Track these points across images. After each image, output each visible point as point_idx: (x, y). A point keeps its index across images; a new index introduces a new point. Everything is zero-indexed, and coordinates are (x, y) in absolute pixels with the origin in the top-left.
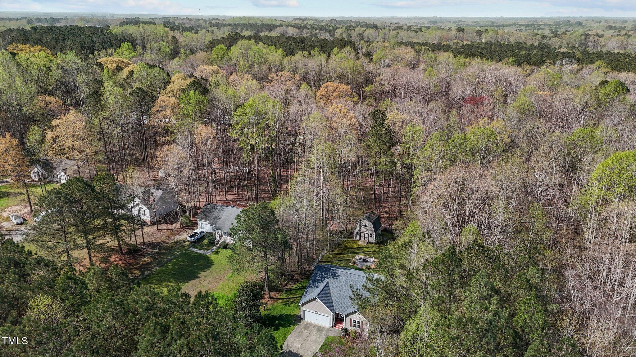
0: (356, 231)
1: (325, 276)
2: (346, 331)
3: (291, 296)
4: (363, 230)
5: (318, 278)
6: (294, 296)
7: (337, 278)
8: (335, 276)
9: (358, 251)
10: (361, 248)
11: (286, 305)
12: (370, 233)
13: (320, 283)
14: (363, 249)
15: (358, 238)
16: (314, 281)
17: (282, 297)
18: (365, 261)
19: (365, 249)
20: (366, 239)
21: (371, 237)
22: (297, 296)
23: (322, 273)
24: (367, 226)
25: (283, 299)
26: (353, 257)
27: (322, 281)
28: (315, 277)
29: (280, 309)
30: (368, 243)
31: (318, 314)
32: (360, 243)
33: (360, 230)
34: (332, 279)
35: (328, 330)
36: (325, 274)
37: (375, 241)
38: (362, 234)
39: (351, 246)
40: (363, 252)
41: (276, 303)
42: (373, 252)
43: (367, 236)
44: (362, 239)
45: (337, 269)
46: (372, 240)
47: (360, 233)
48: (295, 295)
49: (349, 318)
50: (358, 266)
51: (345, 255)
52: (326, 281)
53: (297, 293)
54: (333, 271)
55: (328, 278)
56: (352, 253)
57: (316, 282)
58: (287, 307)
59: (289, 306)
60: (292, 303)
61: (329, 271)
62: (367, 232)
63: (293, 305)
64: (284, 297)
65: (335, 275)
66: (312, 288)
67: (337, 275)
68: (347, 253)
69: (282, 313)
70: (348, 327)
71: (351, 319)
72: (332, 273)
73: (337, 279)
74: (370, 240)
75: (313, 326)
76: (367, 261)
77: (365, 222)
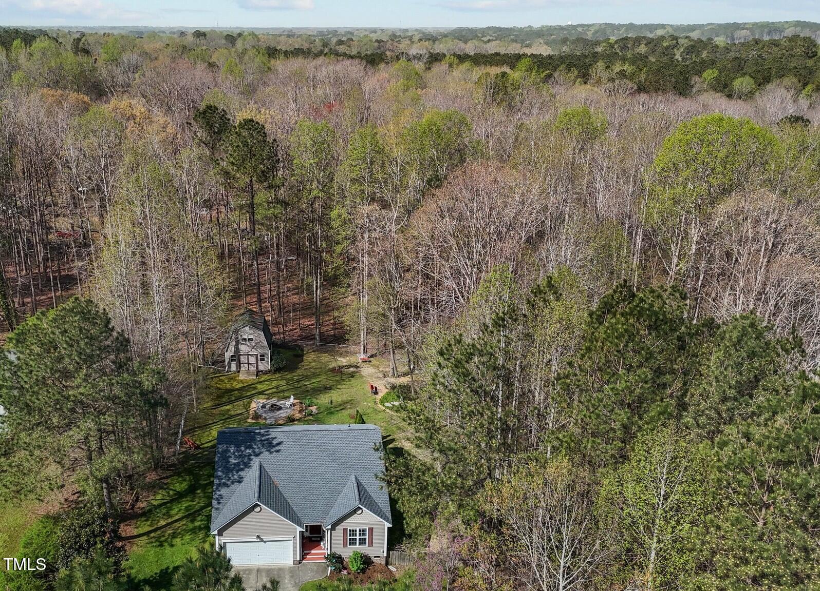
0: (228, 355)
1: (248, 451)
2: (337, 560)
3: (163, 523)
4: (243, 348)
5: (233, 461)
6: (170, 520)
7: (277, 448)
8: (270, 445)
9: (249, 394)
10: (251, 386)
11: (161, 545)
12: (260, 351)
13: (242, 470)
14: (255, 388)
15: (234, 367)
16: (228, 470)
17: (141, 531)
18: (275, 408)
19: (259, 386)
20: (252, 368)
21: (262, 360)
22: (177, 517)
23: (238, 446)
24: (251, 340)
25: (147, 534)
26: (247, 407)
27: (247, 465)
28: (226, 459)
29: (151, 558)
30: (258, 373)
31: (262, 541)
32: (242, 377)
33: (237, 350)
34: (267, 453)
35: (291, 570)
36: (246, 449)
37: (272, 366)
38: (242, 358)
39: (228, 386)
40: (261, 393)
41: (135, 548)
42: (277, 387)
43: (252, 360)
44: (244, 367)
45: (271, 430)
46: (265, 366)
47: (236, 357)
48: (170, 516)
49: (340, 528)
50: (268, 422)
51: (228, 407)
52: (255, 462)
53: (173, 512)
54: (263, 436)
55: (257, 455)
56: (239, 399)
57: (234, 472)
58: (168, 550)
59: (172, 546)
60: (174, 536)
61: (253, 439)
62: (254, 352)
63: (178, 541)
64: (147, 529)
65: (271, 443)
66: (228, 486)
67: (275, 442)
68: (230, 402)
69: (164, 567)
70: (340, 550)
71: (345, 530)
72: (261, 441)
73: (278, 451)
74: (261, 368)
75: (254, 573)
76: (280, 408)
77: (248, 332)
